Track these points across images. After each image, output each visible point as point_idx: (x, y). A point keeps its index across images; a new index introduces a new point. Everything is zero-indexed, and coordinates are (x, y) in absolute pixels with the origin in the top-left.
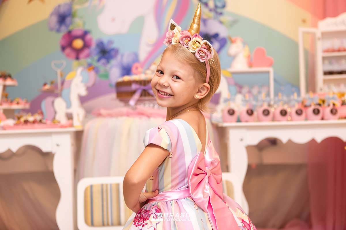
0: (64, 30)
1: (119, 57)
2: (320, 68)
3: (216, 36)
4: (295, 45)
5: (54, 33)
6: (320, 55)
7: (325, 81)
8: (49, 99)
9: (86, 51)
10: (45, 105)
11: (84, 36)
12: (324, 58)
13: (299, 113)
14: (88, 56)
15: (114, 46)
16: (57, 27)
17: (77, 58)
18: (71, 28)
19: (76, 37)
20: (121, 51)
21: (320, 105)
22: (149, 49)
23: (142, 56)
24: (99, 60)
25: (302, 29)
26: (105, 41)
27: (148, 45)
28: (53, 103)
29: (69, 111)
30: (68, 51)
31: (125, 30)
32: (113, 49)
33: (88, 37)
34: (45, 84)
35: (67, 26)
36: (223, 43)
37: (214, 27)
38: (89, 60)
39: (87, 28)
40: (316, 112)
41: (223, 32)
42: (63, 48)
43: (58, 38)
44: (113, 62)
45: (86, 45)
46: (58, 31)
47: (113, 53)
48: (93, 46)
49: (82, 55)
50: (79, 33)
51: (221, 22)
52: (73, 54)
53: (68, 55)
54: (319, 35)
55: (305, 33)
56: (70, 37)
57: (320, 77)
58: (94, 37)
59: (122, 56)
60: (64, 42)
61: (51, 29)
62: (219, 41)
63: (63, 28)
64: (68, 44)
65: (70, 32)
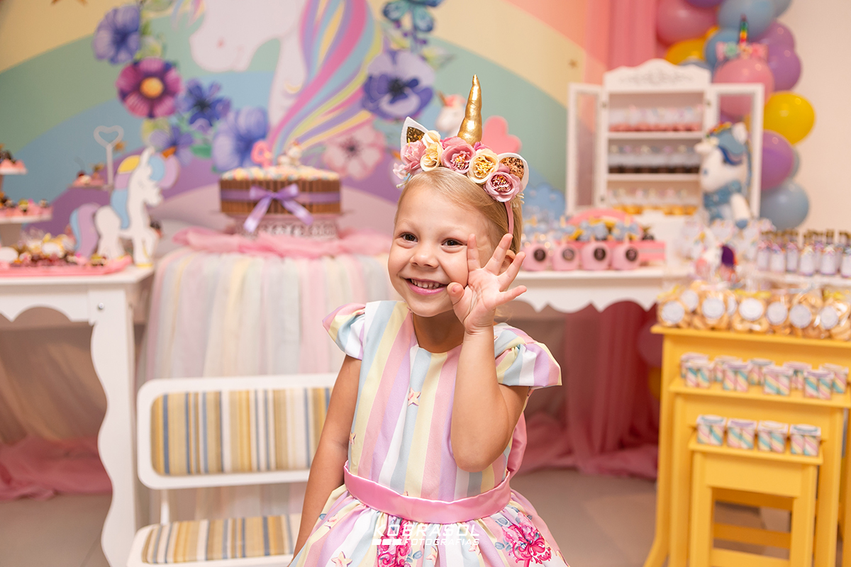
0: (125, 59)
1: (231, 116)
2: (603, 161)
3: (414, 83)
4: (562, 112)
5: (105, 64)
6: (603, 136)
7: (611, 184)
8: (86, 209)
9: (168, 103)
10: (78, 218)
11: (163, 72)
12: (611, 142)
13: (568, 255)
14: (172, 112)
15: (221, 94)
16: (112, 53)
17: (151, 115)
18: (138, 56)
19: (150, 75)
20: (236, 105)
21: (605, 239)
22: (289, 103)
23: (275, 117)
24: (192, 121)
25: (575, 87)
26: (205, 84)
27: (287, 95)
28: (94, 215)
29: (127, 234)
30: (132, 100)
31: (242, 64)
32: (219, 101)
33: (172, 75)
34: (81, 175)
35: (131, 53)
36: (427, 97)
37: (410, 68)
38: (174, 120)
39: (170, 57)
40: (600, 255)
41: (427, 78)
42: (124, 95)
43: (113, 75)
44: (220, 125)
45: (168, 91)
46: (113, 60)
47: (219, 108)
48: (182, 94)
49: (160, 110)
50: (155, 67)
51: (424, 59)
52: (143, 108)
53: (133, 109)
54: (604, 98)
55: (582, 94)
56: (137, 75)
57: (602, 177)
58: (184, 76)
59: (238, 113)
60: (123, 83)
61: (100, 57)
62: (418, 94)
63: (123, 56)
64: (132, 87)
65: (136, 64)
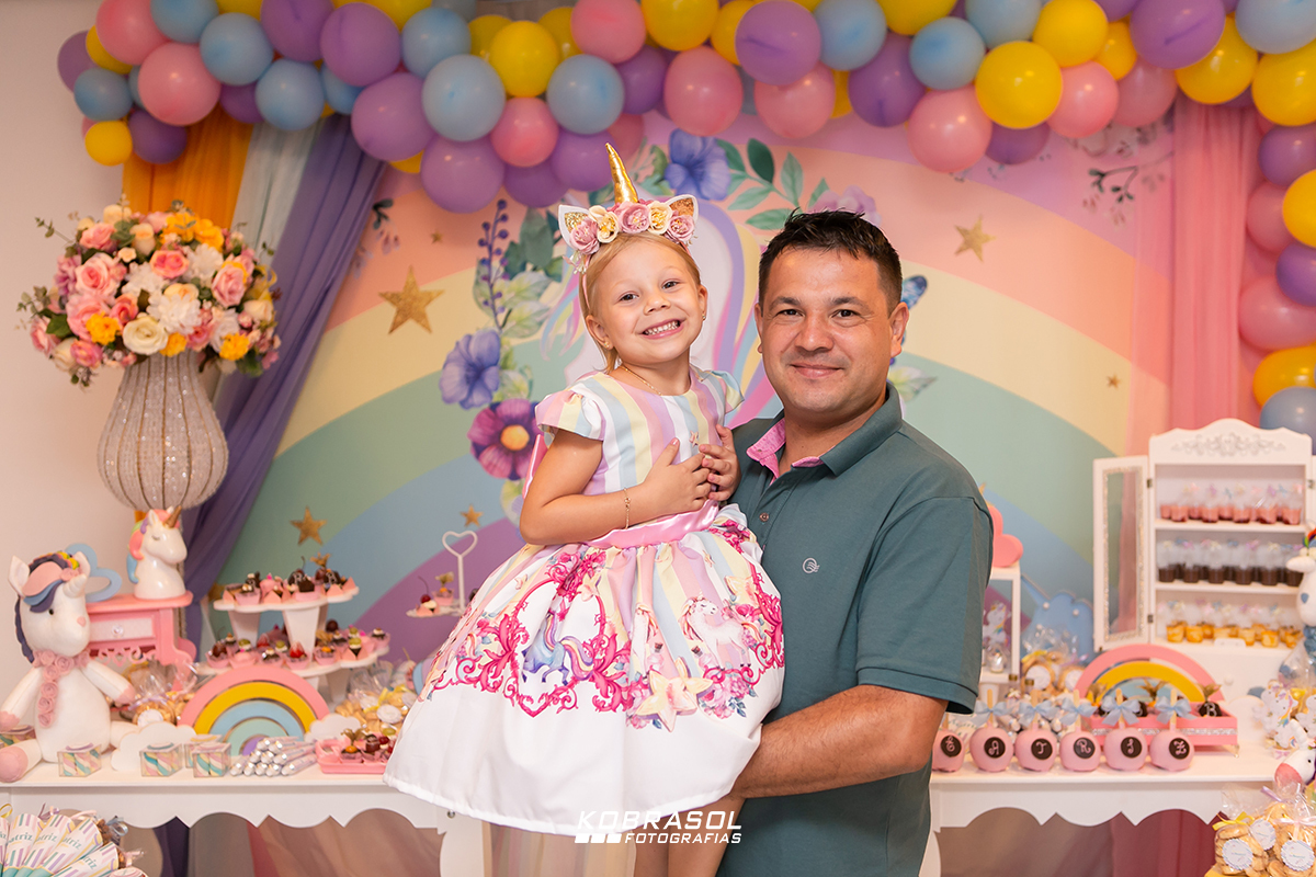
0: (480, 401)
2: (1150, 558)
5: (456, 406)
6: (1150, 524)
7: (1162, 598)
11: (527, 420)
16: (463, 394)
17: (514, 476)
18: (496, 397)
19: (513, 421)
25: (1105, 466)
30: (490, 455)
34: (426, 598)
35: (489, 393)
40: (1131, 750)
42: (478, 450)
43: (464, 423)
46: (464, 404)
50: (519, 410)
52: (505, 467)
53: (489, 468)
54: (1149, 471)
56: (496, 421)
60: (478, 434)
61: (448, 401)
63: (478, 397)
64: (488, 441)
65: (494, 407)
